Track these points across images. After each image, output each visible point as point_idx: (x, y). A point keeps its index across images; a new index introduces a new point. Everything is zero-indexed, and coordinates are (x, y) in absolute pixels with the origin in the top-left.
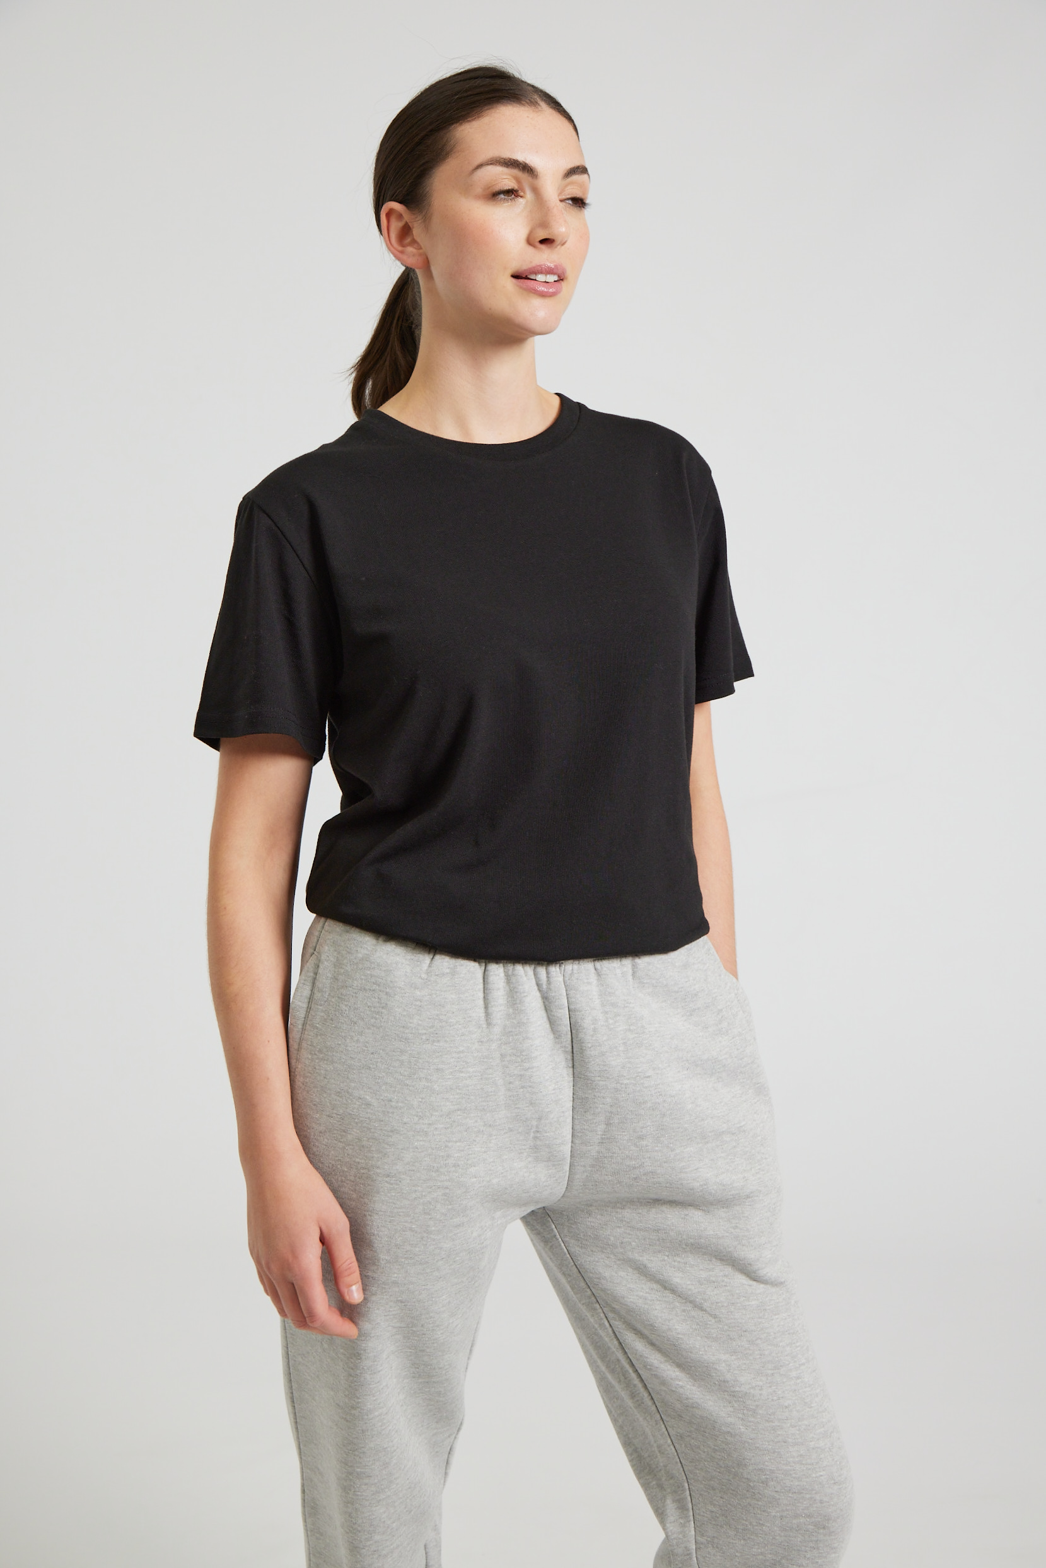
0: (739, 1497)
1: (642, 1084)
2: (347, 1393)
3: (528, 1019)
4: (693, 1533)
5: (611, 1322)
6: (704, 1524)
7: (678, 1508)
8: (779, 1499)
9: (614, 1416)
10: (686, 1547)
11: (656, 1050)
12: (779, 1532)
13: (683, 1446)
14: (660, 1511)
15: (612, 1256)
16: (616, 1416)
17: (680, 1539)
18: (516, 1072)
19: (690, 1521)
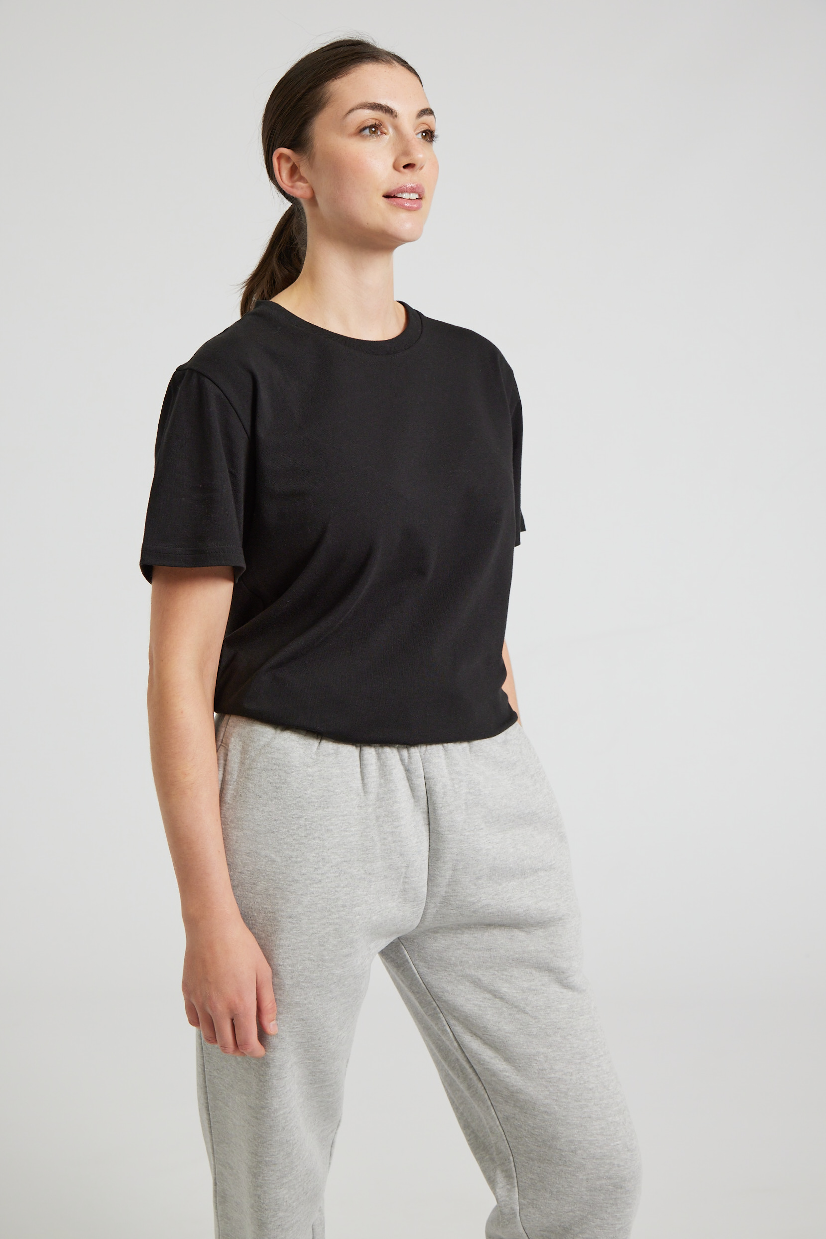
0: (553, 1165)
1: (479, 834)
2: (258, 1096)
3: (396, 787)
4: (517, 1196)
5: (452, 1028)
6: (525, 1189)
7: (506, 1177)
8: (585, 1164)
9: (456, 1105)
10: (511, 1208)
11: (489, 808)
12: (586, 1192)
13: (509, 1126)
14: (492, 1179)
15: (453, 974)
16: (458, 1105)
17: (507, 1201)
18: (388, 830)
19: (514, 1187)
